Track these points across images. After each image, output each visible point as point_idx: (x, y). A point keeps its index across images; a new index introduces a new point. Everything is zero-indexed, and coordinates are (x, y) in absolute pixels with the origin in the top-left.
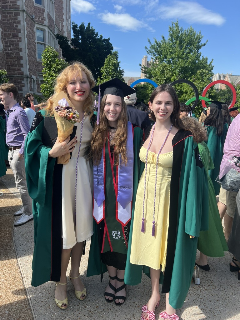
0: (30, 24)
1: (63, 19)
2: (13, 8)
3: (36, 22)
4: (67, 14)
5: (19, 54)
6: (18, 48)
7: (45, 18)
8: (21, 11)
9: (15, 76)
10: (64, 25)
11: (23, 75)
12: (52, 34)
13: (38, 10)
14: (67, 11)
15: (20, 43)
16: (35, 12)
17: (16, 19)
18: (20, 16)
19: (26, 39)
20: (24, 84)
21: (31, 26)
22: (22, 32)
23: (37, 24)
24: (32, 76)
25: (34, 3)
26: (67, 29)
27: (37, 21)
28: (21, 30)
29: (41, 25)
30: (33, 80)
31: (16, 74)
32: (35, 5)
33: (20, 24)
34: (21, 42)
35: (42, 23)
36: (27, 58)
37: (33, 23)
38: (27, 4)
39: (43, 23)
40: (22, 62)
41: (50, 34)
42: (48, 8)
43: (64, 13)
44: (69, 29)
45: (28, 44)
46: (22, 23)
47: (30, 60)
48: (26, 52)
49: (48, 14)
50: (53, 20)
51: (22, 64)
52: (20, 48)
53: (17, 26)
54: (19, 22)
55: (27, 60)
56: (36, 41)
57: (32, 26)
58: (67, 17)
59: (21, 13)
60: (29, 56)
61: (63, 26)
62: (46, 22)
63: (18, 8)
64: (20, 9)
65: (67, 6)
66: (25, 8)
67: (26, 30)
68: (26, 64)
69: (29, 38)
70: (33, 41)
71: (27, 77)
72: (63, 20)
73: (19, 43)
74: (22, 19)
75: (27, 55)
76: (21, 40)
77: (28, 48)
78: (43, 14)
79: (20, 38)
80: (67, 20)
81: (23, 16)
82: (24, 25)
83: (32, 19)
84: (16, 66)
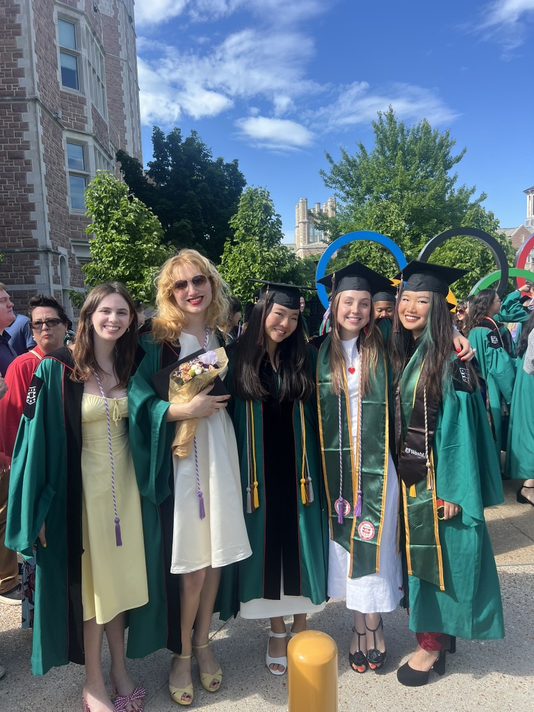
0: (51, 130)
1: (125, 128)
2: (11, 95)
3: (66, 128)
4: (132, 116)
5: (27, 199)
6: (23, 185)
7: (86, 117)
8: (29, 100)
9: (17, 250)
10: (126, 141)
11: (36, 246)
12: (103, 153)
13: (71, 99)
14: (132, 112)
15: (28, 173)
16: (61, 104)
17: (17, 119)
18: (26, 111)
19: (43, 165)
20: (38, 267)
21: (54, 135)
22: (33, 147)
23: (69, 130)
24: (57, 249)
25: (61, 84)
26: (134, 148)
27: (67, 125)
28: (31, 143)
29: (78, 132)
30: (60, 256)
31: (18, 246)
32: (61, 89)
33: (28, 130)
34: (30, 170)
35: (79, 130)
36: (46, 206)
37: (58, 129)
38: (43, 86)
39: (83, 129)
40: (33, 216)
41: (100, 154)
42: (91, 96)
43: (125, 116)
45: (48, 176)
46: (31, 127)
47: (53, 213)
48: (42, 194)
49: (94, 110)
50: (103, 122)
51: (35, 222)
52: (29, 185)
53: (20, 135)
54: (25, 126)
55: (47, 211)
56: (67, 169)
57: (57, 136)
58: (132, 124)
59: (30, 105)
60: (49, 203)
62: (89, 127)
63: (21, 95)
64: (28, 97)
65: (131, 100)
66: (38, 94)
67: (43, 143)
68: (45, 222)
69: (48, 160)
70: (60, 170)
71: (47, 251)
73: (25, 174)
74: (33, 118)
75: (45, 201)
76: (31, 167)
77: (46, 185)
78: (83, 109)
79: (28, 163)
80: (133, 129)
81: (35, 112)
82: (37, 132)
83: (56, 119)
84: (20, 227)
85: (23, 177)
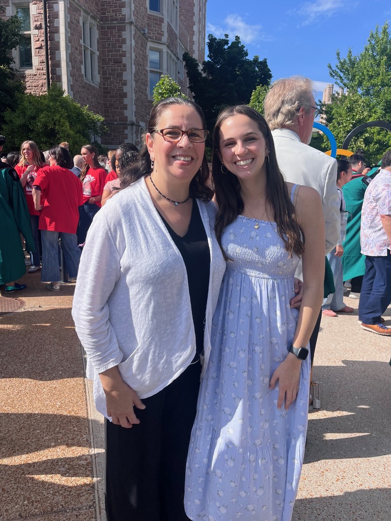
0: (140, 42)
1: (194, 31)
2: (117, 20)
3: (149, 40)
4: (199, 23)
5: (122, 90)
6: (121, 80)
7: (163, 32)
8: (127, 23)
9: (115, 123)
10: (194, 42)
11: (127, 121)
12: (173, 56)
13: (154, 20)
14: (200, 19)
15: (124, 72)
16: (148, 23)
17: (120, 36)
18: (125, 31)
19: (134, 67)
20: (127, 134)
21: (142, 46)
22: (128, 55)
23: (151, 41)
24: (139, 123)
25: (148, 9)
26: (199, 47)
27: (150, 38)
28: (127, 53)
29: (157, 42)
30: (140, 128)
31: (116, 121)
32: (148, 13)
33: (125, 43)
34: (125, 71)
35: (158, 41)
36: (134, 95)
37: (145, 41)
38: (137, 12)
39: (161, 40)
40: (126, 101)
41: (171, 57)
42: (168, 15)
43: (194, 22)
44: (202, 47)
45: (136, 73)
46: (128, 41)
47: (138, 99)
48: (132, 87)
49: (169, 26)
50: (175, 34)
51: (126, 105)
52: (124, 81)
53: (121, 47)
54: (124, 41)
55: (134, 98)
56: (148, 69)
57: (144, 46)
58: (199, 28)
59: (128, 27)
60: (136, 92)
61: (192, 43)
62: (165, 39)
63: (123, 19)
64: (127, 21)
65: (200, 10)
66: (133, 18)
67: (134, 52)
68: (132, 105)
69: (137, 64)
70: (144, 69)
71: (132, 124)
72: (193, 33)
73: (122, 73)
74: (129, 35)
75: (133, 91)
76: (126, 69)
77: (135, 80)
78: (161, 25)
79: (125, 66)
80: (199, 32)
81: (131, 31)
82: (131, 45)
83: (144, 34)
84: (118, 108)
85: (121, 75)
